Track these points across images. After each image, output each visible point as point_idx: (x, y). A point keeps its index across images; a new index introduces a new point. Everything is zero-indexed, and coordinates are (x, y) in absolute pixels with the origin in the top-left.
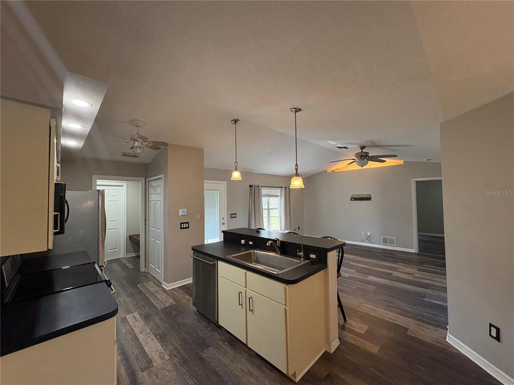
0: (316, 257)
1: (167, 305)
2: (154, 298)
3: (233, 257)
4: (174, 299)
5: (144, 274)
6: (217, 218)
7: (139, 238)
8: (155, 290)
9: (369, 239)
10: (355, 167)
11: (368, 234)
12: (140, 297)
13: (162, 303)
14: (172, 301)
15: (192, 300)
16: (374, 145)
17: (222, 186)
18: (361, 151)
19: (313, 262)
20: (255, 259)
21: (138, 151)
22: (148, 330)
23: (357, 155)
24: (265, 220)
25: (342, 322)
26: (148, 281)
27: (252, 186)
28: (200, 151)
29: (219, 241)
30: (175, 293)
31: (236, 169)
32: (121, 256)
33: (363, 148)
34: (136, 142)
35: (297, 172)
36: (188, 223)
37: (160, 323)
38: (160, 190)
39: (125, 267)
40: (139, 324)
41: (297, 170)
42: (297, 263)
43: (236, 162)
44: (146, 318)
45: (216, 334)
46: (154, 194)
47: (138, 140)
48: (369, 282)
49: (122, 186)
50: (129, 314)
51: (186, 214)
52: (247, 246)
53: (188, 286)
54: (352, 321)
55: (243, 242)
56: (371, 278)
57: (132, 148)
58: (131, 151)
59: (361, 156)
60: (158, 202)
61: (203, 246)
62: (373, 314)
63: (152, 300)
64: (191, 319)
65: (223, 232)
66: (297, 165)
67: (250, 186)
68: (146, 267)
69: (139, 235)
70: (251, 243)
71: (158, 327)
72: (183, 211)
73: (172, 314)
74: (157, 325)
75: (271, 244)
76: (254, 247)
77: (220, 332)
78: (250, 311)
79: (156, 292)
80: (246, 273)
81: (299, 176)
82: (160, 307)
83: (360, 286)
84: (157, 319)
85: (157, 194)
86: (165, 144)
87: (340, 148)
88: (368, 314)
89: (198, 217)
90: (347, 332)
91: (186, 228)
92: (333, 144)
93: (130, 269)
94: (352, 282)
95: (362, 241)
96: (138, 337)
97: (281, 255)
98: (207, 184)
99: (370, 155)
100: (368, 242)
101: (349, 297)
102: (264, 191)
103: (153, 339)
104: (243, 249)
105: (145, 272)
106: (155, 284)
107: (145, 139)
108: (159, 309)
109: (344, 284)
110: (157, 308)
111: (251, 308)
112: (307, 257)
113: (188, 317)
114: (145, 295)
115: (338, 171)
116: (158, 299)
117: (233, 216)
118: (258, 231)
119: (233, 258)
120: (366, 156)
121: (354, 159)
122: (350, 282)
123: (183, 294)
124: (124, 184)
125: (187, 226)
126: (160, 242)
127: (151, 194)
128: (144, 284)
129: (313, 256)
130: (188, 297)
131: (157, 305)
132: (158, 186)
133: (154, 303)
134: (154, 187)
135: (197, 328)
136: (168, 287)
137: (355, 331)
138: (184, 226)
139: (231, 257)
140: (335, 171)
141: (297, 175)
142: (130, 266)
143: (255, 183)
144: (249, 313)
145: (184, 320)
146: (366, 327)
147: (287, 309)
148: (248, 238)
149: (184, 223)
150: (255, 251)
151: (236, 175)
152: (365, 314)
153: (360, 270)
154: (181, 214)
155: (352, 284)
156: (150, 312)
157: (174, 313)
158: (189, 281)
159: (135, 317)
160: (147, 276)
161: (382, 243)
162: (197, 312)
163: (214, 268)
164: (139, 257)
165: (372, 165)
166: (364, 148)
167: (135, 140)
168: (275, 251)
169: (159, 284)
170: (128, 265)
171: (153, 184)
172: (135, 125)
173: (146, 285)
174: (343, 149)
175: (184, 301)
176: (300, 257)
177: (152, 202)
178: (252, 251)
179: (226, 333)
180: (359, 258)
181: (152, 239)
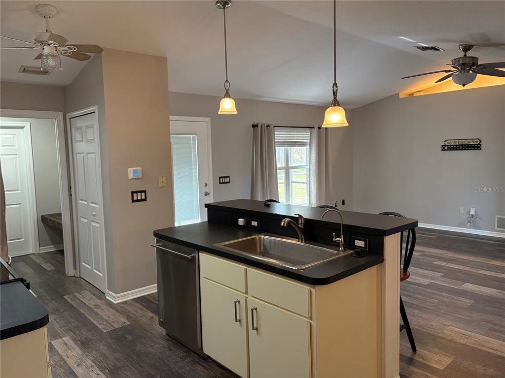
0: (366, 244)
1: (117, 326)
2: (94, 315)
3: (224, 245)
4: (128, 318)
5: (73, 279)
6: (196, 184)
7: (61, 220)
8: (94, 303)
9: (472, 221)
10: (451, 86)
11: (472, 212)
12: (71, 314)
13: (109, 323)
14: (123, 320)
15: (157, 318)
16: (488, 44)
17: (203, 125)
18: (462, 54)
19: (359, 252)
20: (262, 250)
21: (51, 62)
22: (89, 362)
23: (455, 62)
24: (281, 188)
25: (409, 353)
26: (81, 290)
27: (257, 126)
28: (160, 61)
29: (200, 222)
30: (128, 308)
31: (227, 95)
32: (31, 251)
33: (467, 48)
34: (45, 47)
35: (335, 98)
36: (145, 192)
37: (107, 352)
38: (93, 134)
39: (40, 270)
40: (75, 353)
41: (335, 93)
42: (332, 255)
43: (227, 81)
44: (85, 345)
45: (199, 368)
46: (82, 141)
47: (50, 42)
48: (464, 294)
49: (23, 128)
50: (56, 339)
51: (140, 177)
52: (248, 229)
53: (148, 297)
54: (425, 352)
55: (241, 221)
56: (469, 286)
57: (40, 57)
58: (38, 63)
59: (463, 64)
60: (89, 156)
61: (173, 229)
62: (462, 341)
63: (91, 319)
64: (157, 346)
65: (206, 206)
66: (335, 85)
67: (253, 126)
68: (75, 268)
69: (60, 215)
70: (254, 223)
71: (105, 357)
72: (135, 172)
73: (126, 339)
74: (103, 355)
75: (289, 223)
76: (260, 230)
77: (205, 365)
78: (253, 329)
79: (97, 306)
80: (246, 270)
81: (339, 105)
82: (104, 328)
83: (446, 300)
84: (102, 347)
85: (88, 141)
86: (98, 50)
87: (424, 49)
88: (455, 342)
89: (162, 181)
90: (416, 367)
91: (142, 200)
92: (408, 41)
93: (49, 271)
94: (432, 293)
95: (460, 226)
96: (74, 371)
97: (305, 242)
98: (176, 123)
99: (479, 63)
100: (470, 227)
101: (425, 316)
102: (279, 135)
103: (98, 374)
104: (241, 233)
105: (74, 276)
106: (94, 295)
107: (60, 40)
108: (105, 331)
109: (418, 296)
110: (102, 331)
111: (255, 326)
112: (349, 245)
113: (152, 344)
114: (78, 312)
115: (422, 93)
116: (101, 318)
117: (223, 180)
118: (268, 204)
119: (225, 247)
120: (473, 64)
121: (450, 71)
122: (428, 292)
123: (141, 310)
124: (26, 123)
125: (143, 197)
126: (98, 226)
127: (77, 142)
128: (76, 294)
129: (360, 243)
130: (150, 314)
131: (100, 327)
132: (88, 127)
133: (95, 323)
134: (81, 129)
135: (169, 359)
136: (116, 298)
137: (429, 367)
138: (138, 196)
139: (221, 245)
140: (415, 95)
141: (336, 103)
142: (48, 267)
143: (262, 120)
144: (252, 333)
145: (146, 347)
146: (447, 361)
147: (313, 323)
148: (249, 215)
149: (137, 192)
150: (262, 237)
151: (228, 106)
152: (451, 341)
153: (449, 274)
154: (131, 175)
155: (433, 296)
156: (90, 337)
157: (129, 338)
158: (152, 289)
159: (66, 344)
160: (79, 282)
161: (496, 228)
162: (167, 337)
163: (193, 264)
164: (62, 252)
165: (483, 81)
166: (469, 49)
167: (43, 43)
168: (295, 236)
169: (101, 294)
170: (44, 266)
171: (79, 123)
172: (41, 15)
173: (79, 296)
174: (429, 51)
175: (144, 320)
176: (336, 245)
177: (79, 156)
178: (257, 237)
179: (216, 367)
180: (449, 254)
181: (82, 219)
